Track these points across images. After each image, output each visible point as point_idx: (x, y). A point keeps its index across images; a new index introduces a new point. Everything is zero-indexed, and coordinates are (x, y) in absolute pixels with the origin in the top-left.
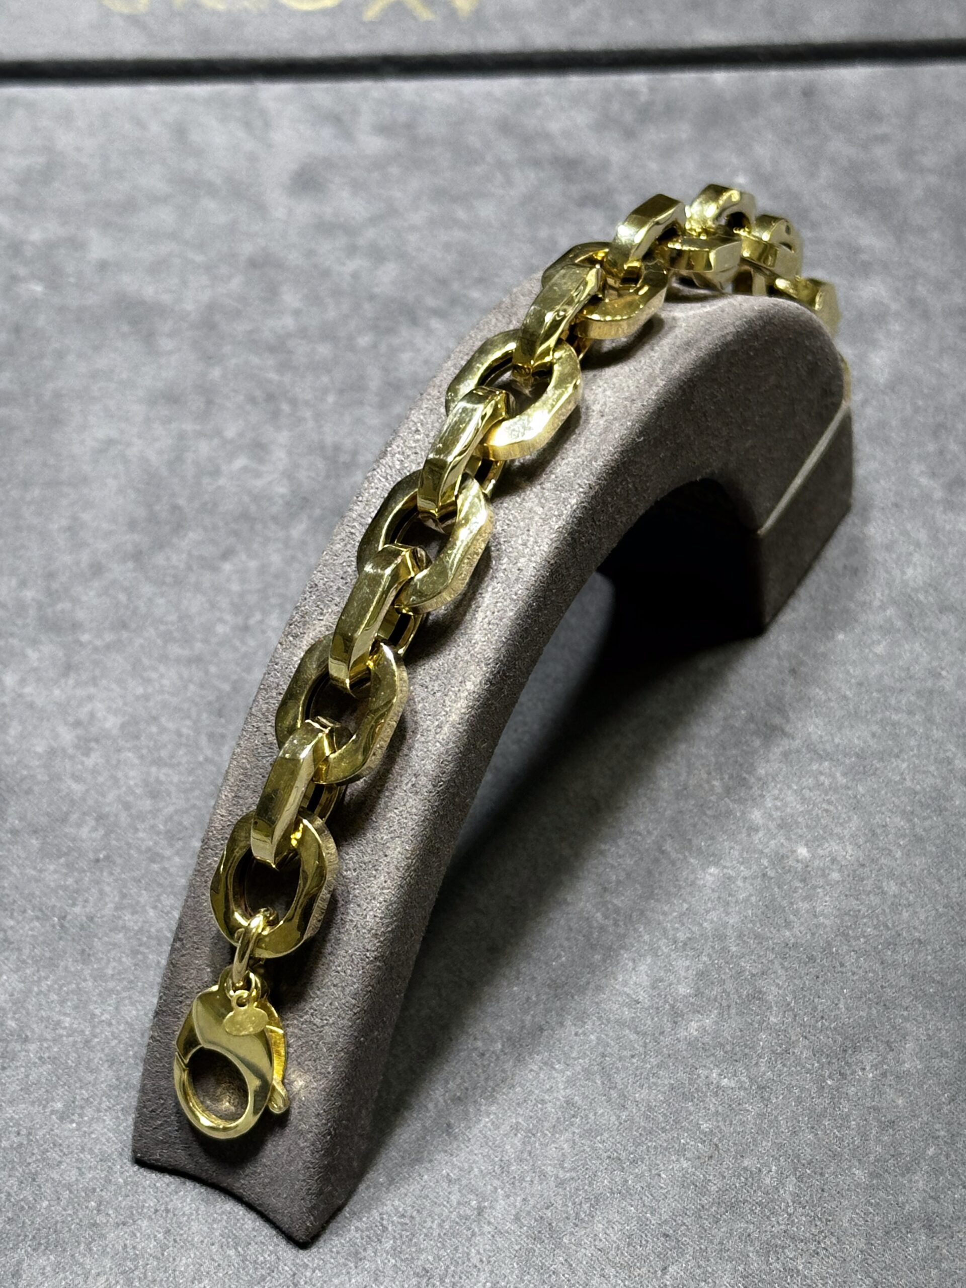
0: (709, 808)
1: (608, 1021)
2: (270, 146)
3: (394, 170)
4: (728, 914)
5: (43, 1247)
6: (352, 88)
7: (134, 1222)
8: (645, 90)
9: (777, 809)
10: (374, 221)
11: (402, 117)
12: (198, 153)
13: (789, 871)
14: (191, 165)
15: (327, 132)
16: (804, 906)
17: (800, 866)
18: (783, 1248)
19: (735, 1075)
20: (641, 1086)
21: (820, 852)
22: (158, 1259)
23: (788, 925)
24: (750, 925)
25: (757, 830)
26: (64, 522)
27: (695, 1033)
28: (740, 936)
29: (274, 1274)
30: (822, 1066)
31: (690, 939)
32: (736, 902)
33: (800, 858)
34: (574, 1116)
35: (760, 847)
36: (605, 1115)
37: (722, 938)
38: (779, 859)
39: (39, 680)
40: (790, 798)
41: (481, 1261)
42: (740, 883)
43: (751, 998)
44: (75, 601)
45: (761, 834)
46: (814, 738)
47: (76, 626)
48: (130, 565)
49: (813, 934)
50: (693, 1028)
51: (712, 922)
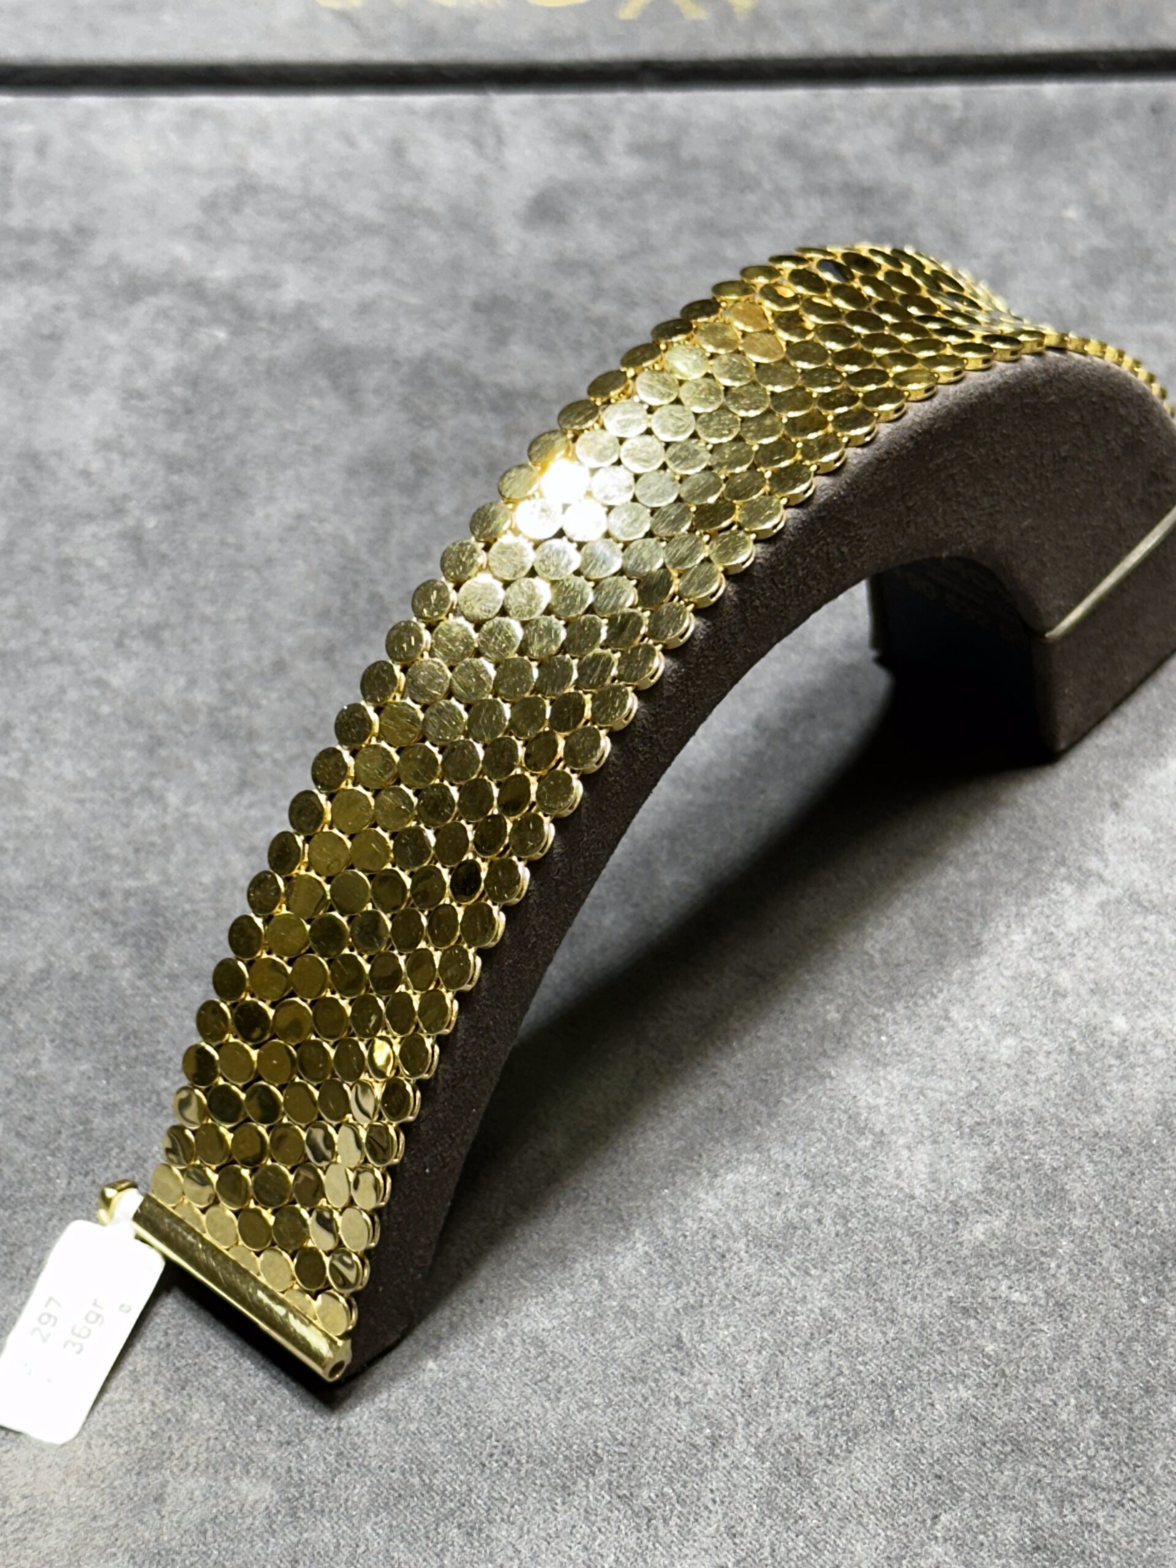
0: (1007, 968)
1: (876, 1219)
2: (503, 168)
3: (651, 198)
4: (1026, 1096)
5: (191, 1468)
6: (603, 99)
7: (301, 1441)
8: (958, 104)
9: (1090, 970)
10: (624, 258)
11: (663, 134)
12: (417, 176)
13: (1102, 1045)
14: (407, 190)
15: (573, 152)
16: (1119, 1088)
17: (1116, 1040)
18: (1081, 1497)
19: (1028, 1288)
20: (914, 1298)
21: (1141, 1023)
22: (325, 1484)
23: (1099, 1109)
24: (1052, 1110)
25: (1064, 996)
26: (242, 612)
27: (982, 1237)
28: (1040, 1121)
29: (465, 1509)
30: (1135, 1281)
31: (978, 1124)
32: (1037, 1081)
33: (1116, 1029)
34: (830, 1332)
35: (1068, 1016)
36: (869, 1332)
37: (1018, 1124)
38: (1090, 1031)
39: (206, 798)
40: (1107, 957)
41: (714, 1501)
42: (1041, 1058)
43: (1050, 1197)
44: (255, 705)
45: (1069, 1000)
46: (1139, 886)
47: (252, 736)
48: (319, 664)
49: (1130, 1122)
50: (979, 1231)
51: (1006, 1103)
